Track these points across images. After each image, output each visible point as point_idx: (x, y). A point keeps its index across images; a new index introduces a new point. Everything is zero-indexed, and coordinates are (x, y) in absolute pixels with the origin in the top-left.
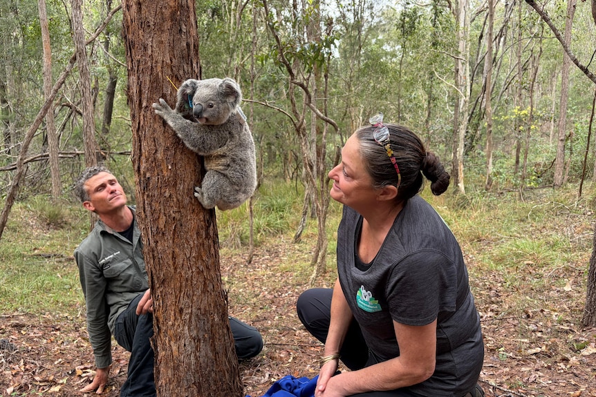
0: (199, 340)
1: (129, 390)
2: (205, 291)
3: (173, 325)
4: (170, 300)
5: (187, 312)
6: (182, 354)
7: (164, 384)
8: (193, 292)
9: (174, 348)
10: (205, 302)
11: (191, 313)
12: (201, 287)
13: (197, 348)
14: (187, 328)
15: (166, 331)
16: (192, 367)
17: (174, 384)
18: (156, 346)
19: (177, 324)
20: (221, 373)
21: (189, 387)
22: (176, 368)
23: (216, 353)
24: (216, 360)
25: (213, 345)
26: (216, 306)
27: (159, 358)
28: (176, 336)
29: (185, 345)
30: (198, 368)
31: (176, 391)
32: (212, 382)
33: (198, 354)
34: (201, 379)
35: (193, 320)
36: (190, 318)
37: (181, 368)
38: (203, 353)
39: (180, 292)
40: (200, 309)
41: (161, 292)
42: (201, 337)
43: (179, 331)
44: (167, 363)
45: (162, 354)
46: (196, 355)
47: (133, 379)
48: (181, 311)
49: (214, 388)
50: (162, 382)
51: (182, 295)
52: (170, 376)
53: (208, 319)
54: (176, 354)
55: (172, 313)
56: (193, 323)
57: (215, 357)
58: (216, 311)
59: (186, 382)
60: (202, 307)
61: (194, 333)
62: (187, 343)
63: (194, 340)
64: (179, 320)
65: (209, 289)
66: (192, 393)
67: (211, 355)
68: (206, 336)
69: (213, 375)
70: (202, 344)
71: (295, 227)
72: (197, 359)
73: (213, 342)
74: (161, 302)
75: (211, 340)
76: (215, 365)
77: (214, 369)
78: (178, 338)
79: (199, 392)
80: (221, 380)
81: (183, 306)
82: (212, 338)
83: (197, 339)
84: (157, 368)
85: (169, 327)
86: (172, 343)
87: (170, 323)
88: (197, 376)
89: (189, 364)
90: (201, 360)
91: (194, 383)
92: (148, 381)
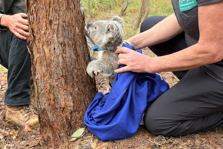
0: (65, 45)
1: (11, 95)
2: (68, 8)
3: (45, 33)
4: (42, 14)
5: (55, 23)
6: (52, 55)
7: (39, 78)
8: (59, 8)
9: (47, 51)
10: (69, 16)
11: (59, 24)
12: (65, 4)
13: (63, 50)
14: (55, 35)
15: (40, 39)
16: (60, 65)
17: (47, 77)
18: (32, 52)
19: (48, 33)
20: (81, 71)
21: (59, 79)
22: (48, 65)
23: (78, 56)
24: (77, 61)
25: (75, 49)
26: (76, 20)
27: (35, 60)
28: (48, 42)
29: (54, 49)
30: (65, 66)
31: (49, 82)
32: (75, 76)
33: (64, 55)
34: (67, 73)
35: (60, 29)
36: (58, 28)
37: (52, 65)
38: (68, 55)
39: (50, 7)
40: (65, 22)
41: (35, 8)
42: (66, 43)
43: (50, 38)
44: (41, 63)
45: (37, 56)
46: (63, 56)
47: (13, 87)
48: (51, 22)
49: (76, 80)
50: (38, 76)
51: (51, 10)
52: (44, 72)
53: (71, 30)
54: (48, 55)
55: (44, 24)
56: (61, 32)
57: (77, 58)
58: (77, 24)
59: (56, 75)
60: (66, 20)
61: (61, 40)
62: (56, 47)
63: (61, 45)
64: (50, 30)
65: (71, 7)
66: (61, 82)
67: (74, 56)
68: (70, 42)
69: (76, 71)
70: (67, 48)
71: (121, 5)
72: (63, 59)
73: (75, 47)
74: (35, 15)
75: (74, 46)
76: (77, 64)
77: (77, 67)
78: (49, 43)
79: (66, 82)
80: (81, 75)
81: (52, 19)
82: (75, 44)
83: (63, 44)
84: (33, 68)
85: (42, 35)
86: (45, 47)
87: (43, 32)
88: (64, 71)
89: (58, 63)
90: (67, 60)
91: (62, 76)
92: (24, 88)
